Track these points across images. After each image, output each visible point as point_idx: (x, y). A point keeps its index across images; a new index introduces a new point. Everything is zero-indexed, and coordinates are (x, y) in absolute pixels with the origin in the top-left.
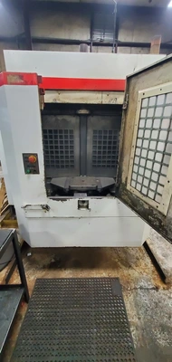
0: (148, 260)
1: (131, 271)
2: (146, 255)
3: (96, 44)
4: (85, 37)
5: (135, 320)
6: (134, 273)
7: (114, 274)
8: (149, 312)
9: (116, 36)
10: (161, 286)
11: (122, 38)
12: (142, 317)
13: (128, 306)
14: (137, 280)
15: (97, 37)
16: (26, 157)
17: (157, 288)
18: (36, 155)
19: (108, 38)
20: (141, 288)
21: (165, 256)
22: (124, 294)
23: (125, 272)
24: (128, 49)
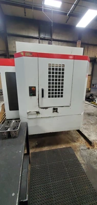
0: (82, 138)
1: (76, 144)
2: (81, 136)
3: (41, 39)
4: (36, 35)
5: (83, 162)
6: (77, 144)
7: (68, 146)
8: (88, 158)
9: (51, 36)
10: (90, 147)
11: (54, 37)
12: (85, 160)
13: (78, 157)
14: (80, 147)
15: (42, 36)
16: (30, 88)
17: (89, 148)
18: (35, 87)
19: (47, 37)
20: (82, 149)
21: (89, 135)
22: (75, 153)
23: (73, 144)
24: (57, 42)
